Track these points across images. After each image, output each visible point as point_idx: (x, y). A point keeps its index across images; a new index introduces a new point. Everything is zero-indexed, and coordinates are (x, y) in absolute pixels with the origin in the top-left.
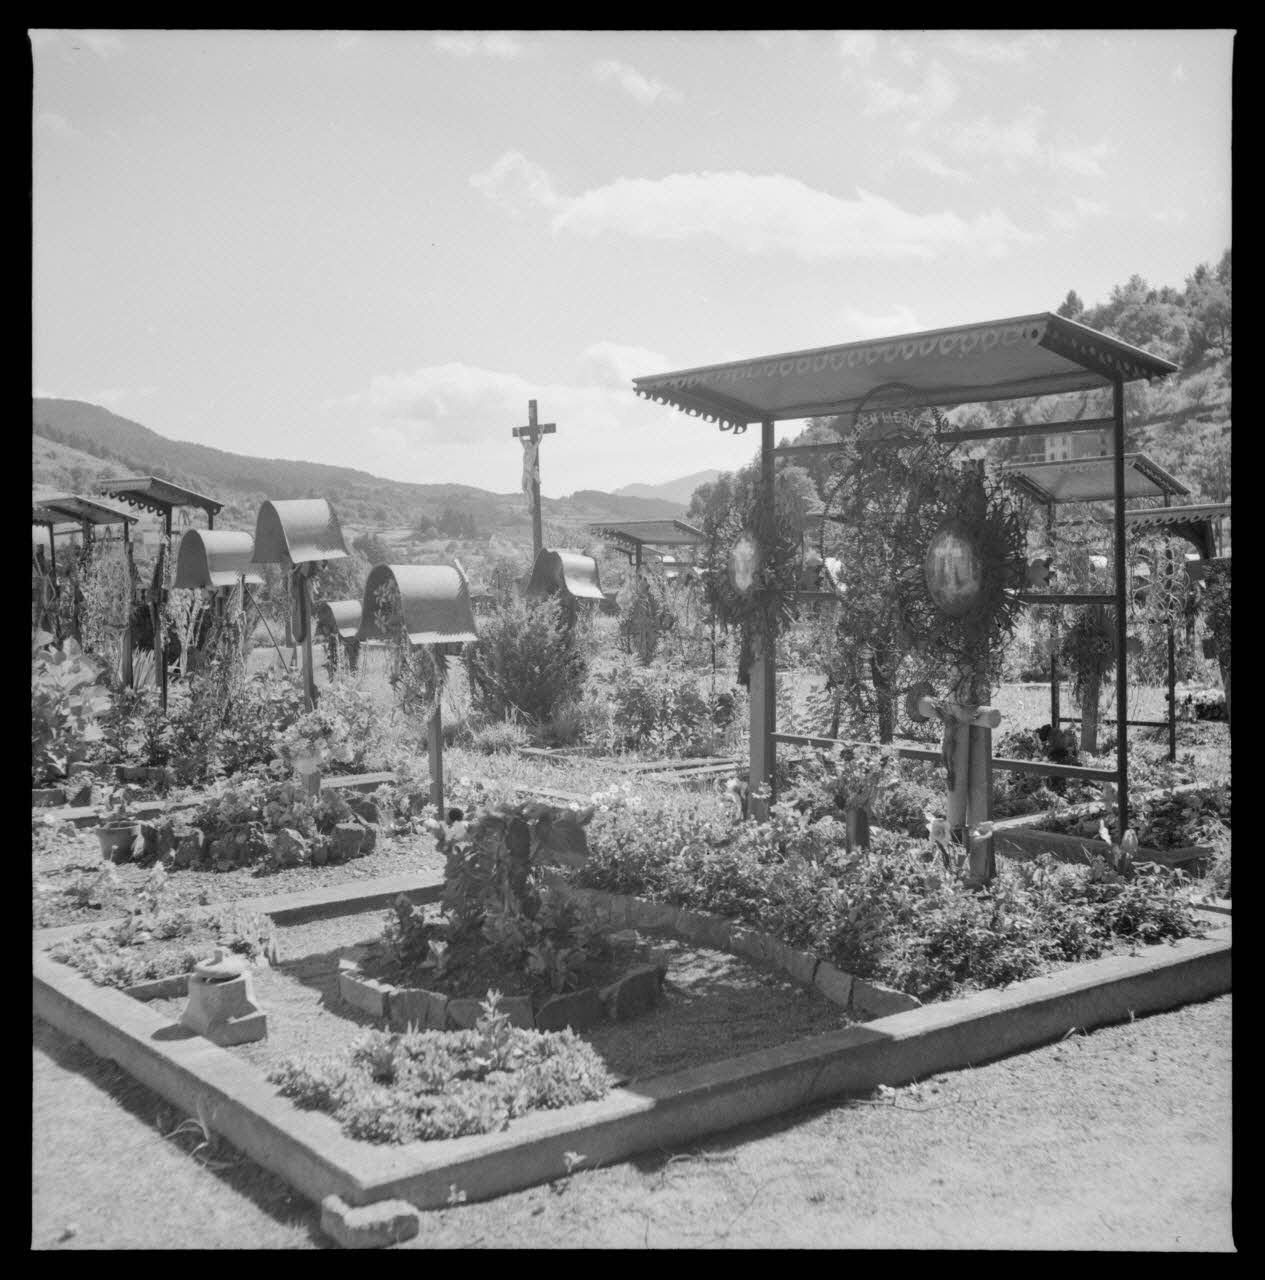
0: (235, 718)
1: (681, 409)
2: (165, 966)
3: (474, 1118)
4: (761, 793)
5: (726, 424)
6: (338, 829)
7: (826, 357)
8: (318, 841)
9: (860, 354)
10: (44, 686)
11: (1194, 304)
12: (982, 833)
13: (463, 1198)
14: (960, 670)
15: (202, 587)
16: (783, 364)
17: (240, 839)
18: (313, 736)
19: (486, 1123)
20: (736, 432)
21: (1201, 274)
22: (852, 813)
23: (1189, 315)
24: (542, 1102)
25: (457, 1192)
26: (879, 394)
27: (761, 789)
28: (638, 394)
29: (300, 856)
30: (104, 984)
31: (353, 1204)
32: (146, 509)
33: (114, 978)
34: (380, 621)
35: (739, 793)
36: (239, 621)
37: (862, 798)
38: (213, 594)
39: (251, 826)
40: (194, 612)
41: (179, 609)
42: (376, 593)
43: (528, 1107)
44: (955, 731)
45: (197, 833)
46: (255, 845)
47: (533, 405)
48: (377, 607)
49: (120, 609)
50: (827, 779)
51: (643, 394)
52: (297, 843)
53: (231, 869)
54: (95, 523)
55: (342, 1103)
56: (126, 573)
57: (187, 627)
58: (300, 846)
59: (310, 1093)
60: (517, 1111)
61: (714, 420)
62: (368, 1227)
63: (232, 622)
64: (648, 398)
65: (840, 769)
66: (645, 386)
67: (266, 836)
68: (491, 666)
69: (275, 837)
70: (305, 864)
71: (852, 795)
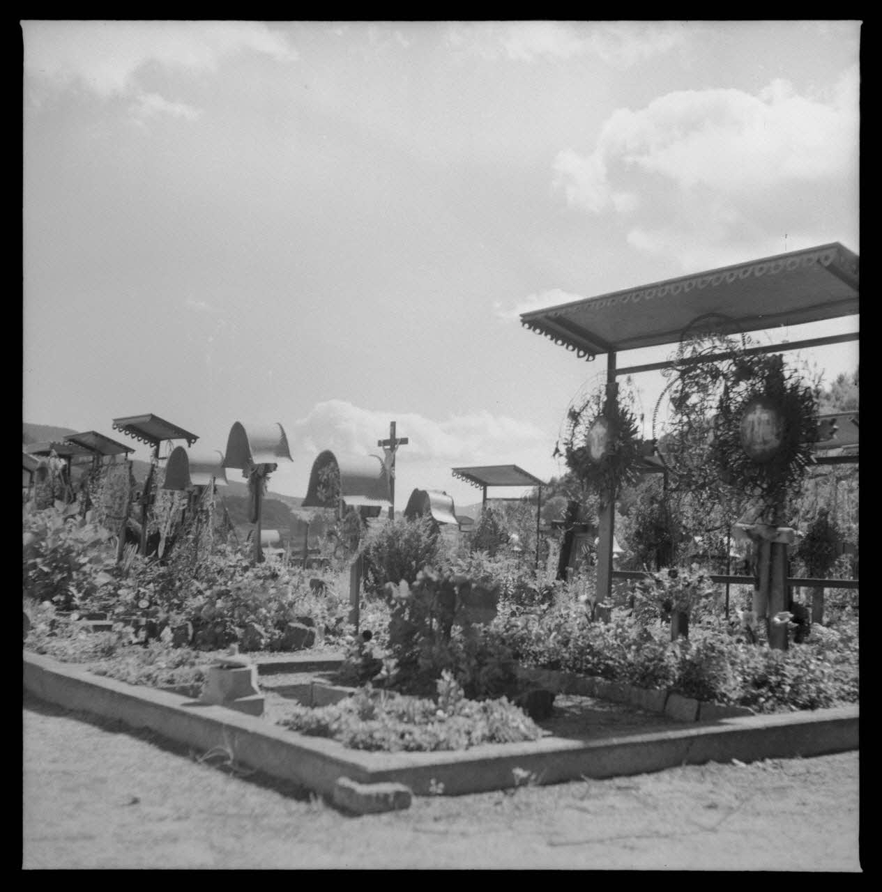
0: (203, 574)
1: (552, 339)
2: (181, 676)
3: (444, 740)
4: (606, 604)
5: (582, 353)
6: (290, 627)
7: (667, 287)
8: (275, 634)
9: (694, 282)
10: (71, 539)
11: (837, 399)
12: (781, 619)
13: (440, 791)
14: (765, 501)
15: (182, 489)
16: (634, 294)
17: (218, 630)
18: (266, 578)
19: (453, 744)
20: (587, 360)
21: (841, 380)
22: (676, 616)
23: (834, 407)
24: (491, 738)
25: (437, 783)
26: (696, 324)
27: (606, 602)
28: (523, 325)
29: (261, 644)
30: (136, 684)
31: (361, 782)
32: (142, 441)
33: (144, 679)
34: (322, 493)
35: (590, 604)
36: (210, 508)
37: (683, 605)
38: (190, 493)
39: (227, 621)
40: (173, 510)
41: (162, 509)
42: (320, 472)
43: (482, 740)
44: (760, 546)
45: (187, 624)
46: (229, 634)
47: (393, 425)
48: (319, 483)
49: (120, 506)
50: (655, 593)
51: (527, 326)
52: (259, 634)
53: (210, 650)
54: (103, 455)
55: (339, 731)
56: (127, 481)
57: (166, 522)
58: (262, 637)
59: (313, 726)
60: (474, 741)
61: (573, 350)
62: (375, 795)
63: (205, 508)
64: (529, 328)
65: (667, 584)
66: (528, 319)
67: (237, 629)
68: (381, 559)
69: (243, 631)
70: (265, 649)
71: (675, 604)
